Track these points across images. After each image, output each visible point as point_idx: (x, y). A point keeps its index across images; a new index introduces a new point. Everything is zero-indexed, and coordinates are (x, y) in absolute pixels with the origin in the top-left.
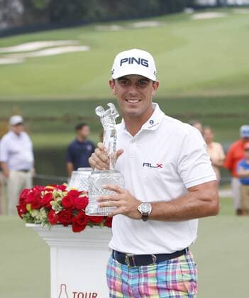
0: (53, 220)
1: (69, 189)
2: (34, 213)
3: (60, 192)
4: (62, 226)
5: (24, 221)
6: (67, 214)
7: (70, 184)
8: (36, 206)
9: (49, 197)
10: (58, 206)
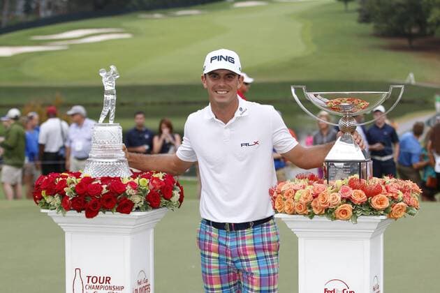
0: (66, 206)
1: (82, 176)
2: (49, 199)
3: (74, 179)
4: (75, 212)
5: (39, 206)
6: (80, 200)
7: (85, 171)
8: (51, 193)
9: (63, 184)
10: (71, 193)
